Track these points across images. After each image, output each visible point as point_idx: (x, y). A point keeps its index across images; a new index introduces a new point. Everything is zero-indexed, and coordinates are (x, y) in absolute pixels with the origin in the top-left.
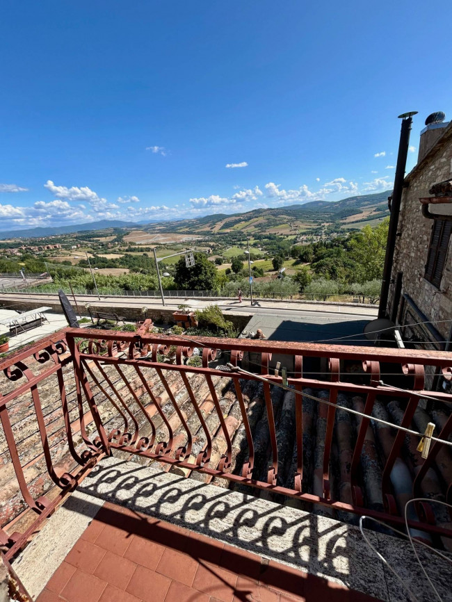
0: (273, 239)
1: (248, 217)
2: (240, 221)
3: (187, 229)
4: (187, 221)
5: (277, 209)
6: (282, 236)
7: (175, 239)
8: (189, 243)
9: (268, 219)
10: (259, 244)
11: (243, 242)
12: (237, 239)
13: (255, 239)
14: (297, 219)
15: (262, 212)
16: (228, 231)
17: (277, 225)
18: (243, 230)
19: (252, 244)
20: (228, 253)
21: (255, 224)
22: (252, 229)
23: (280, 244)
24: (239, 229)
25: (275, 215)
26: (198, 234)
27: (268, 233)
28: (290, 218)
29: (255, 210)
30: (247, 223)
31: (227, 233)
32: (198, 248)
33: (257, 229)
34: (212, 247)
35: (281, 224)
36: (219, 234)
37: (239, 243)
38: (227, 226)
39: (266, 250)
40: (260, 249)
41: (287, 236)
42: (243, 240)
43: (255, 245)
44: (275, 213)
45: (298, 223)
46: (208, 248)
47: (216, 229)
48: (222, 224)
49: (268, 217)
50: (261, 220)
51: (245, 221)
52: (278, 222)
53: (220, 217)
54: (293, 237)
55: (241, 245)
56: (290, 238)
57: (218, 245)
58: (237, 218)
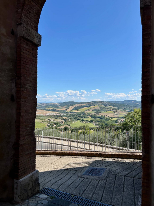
0: (103, 119)
1: (89, 105)
2: (84, 106)
3: (52, 108)
4: (53, 104)
5: (107, 102)
6: (109, 118)
7: (43, 113)
8: (51, 116)
9: (101, 107)
10: (94, 121)
11: (84, 119)
12: (81, 117)
13: (92, 118)
14: (118, 109)
15: (97, 103)
16: (76, 111)
17: (106, 111)
18: (85, 112)
19: (90, 120)
20: (74, 125)
21: (93, 109)
22: (91, 112)
23: (107, 122)
24: (83, 111)
25: (105, 105)
26: (58, 111)
27: (100, 115)
28: (114, 107)
29: (94, 102)
30: (88, 108)
31: (76, 113)
32: (56, 120)
33: (94, 112)
34: (64, 120)
35: (108, 111)
36: (71, 113)
37: (82, 119)
38: (76, 108)
39: (98, 125)
40: (94, 124)
41: (112, 118)
42: (85, 118)
43: (91, 121)
44: (105, 104)
45: (119, 111)
46: (62, 120)
47: (69, 110)
48: (73, 107)
49: (101, 106)
50: (97, 107)
51: (87, 107)
52: (107, 110)
53: (73, 103)
54: (116, 119)
55: (83, 120)
56: (113, 119)
57: (68, 119)
58: (83, 105)
